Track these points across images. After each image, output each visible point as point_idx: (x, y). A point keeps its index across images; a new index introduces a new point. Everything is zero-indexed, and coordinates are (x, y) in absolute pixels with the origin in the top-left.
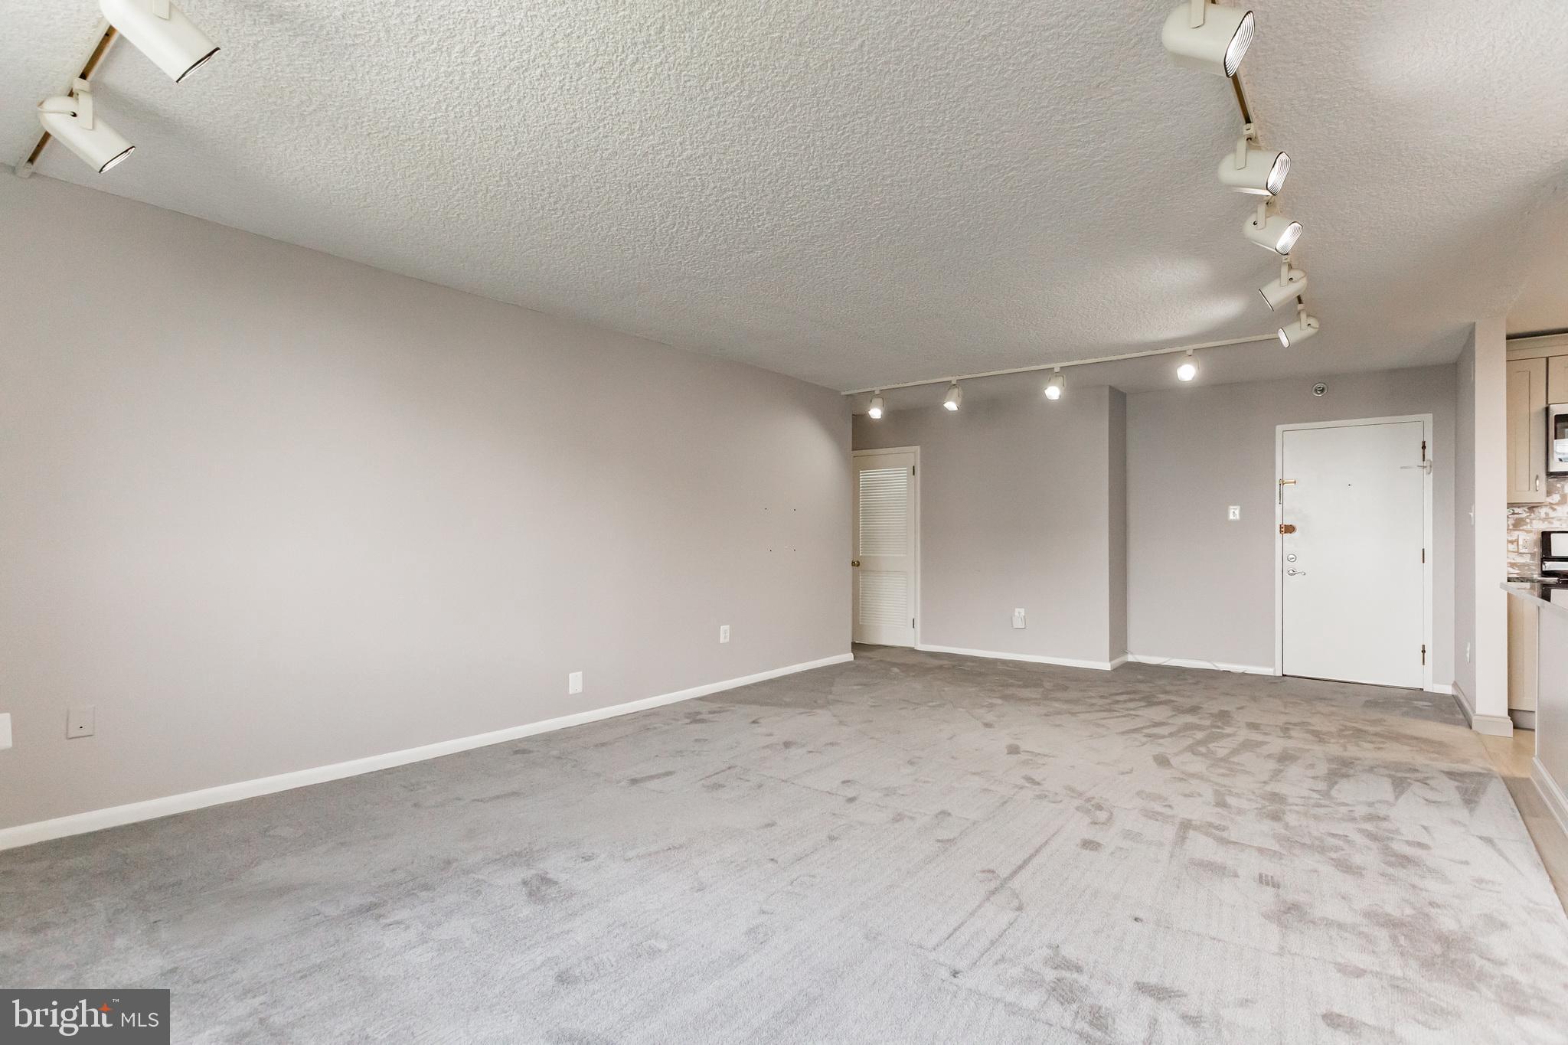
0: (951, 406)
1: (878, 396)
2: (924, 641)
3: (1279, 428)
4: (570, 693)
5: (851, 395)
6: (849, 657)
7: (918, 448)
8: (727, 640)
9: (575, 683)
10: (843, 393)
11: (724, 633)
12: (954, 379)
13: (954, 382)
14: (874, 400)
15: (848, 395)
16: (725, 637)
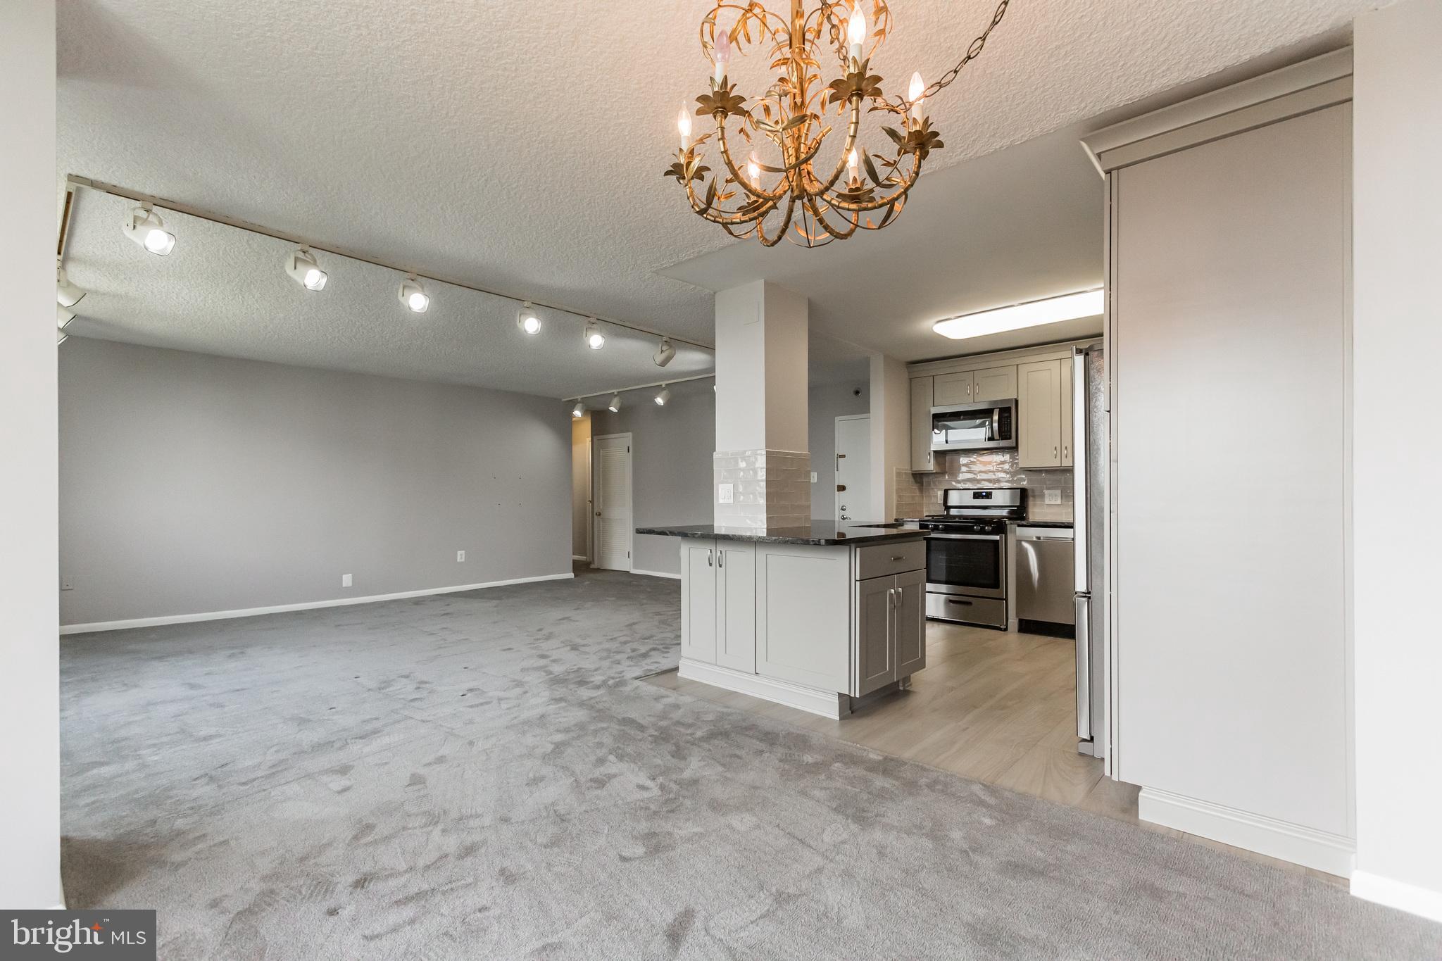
0: (660, 401)
1: (580, 402)
2: (635, 567)
3: (837, 419)
4: (344, 586)
5: (571, 400)
6: (571, 575)
7: (630, 434)
8: (463, 560)
9: (347, 580)
10: (563, 400)
11: (461, 556)
12: (615, 391)
13: (616, 394)
14: (577, 406)
15: (568, 401)
16: (461, 558)
